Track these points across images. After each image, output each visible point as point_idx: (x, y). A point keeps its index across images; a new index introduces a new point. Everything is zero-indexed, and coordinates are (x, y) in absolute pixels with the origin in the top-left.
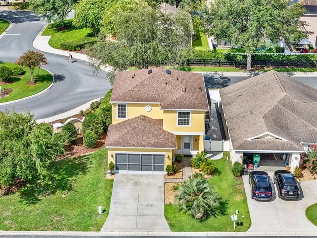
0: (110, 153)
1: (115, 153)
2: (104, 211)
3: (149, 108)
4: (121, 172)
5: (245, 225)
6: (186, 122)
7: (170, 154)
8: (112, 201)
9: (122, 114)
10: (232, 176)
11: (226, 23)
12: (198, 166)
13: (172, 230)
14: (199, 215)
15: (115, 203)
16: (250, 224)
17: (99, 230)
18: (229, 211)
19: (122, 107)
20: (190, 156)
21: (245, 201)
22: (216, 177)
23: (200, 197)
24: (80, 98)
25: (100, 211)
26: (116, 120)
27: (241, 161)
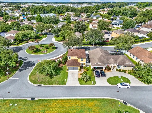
0: (67, 67)
1: (68, 67)
2: (66, 80)
3: (75, 57)
4: (69, 70)
5: (95, 83)
6: (82, 60)
7: (79, 67)
8: (68, 77)
9: (70, 59)
10: (91, 71)
11: (89, 37)
12: (85, 69)
13: (80, 84)
14: (85, 81)
15: (69, 78)
16: (96, 83)
17: (65, 85)
18: (91, 79)
19: (70, 57)
20: (83, 66)
21: (94, 77)
22: (88, 71)
23: (85, 78)
24: (61, 53)
25: (65, 80)
26: (68, 60)
27: (93, 68)
